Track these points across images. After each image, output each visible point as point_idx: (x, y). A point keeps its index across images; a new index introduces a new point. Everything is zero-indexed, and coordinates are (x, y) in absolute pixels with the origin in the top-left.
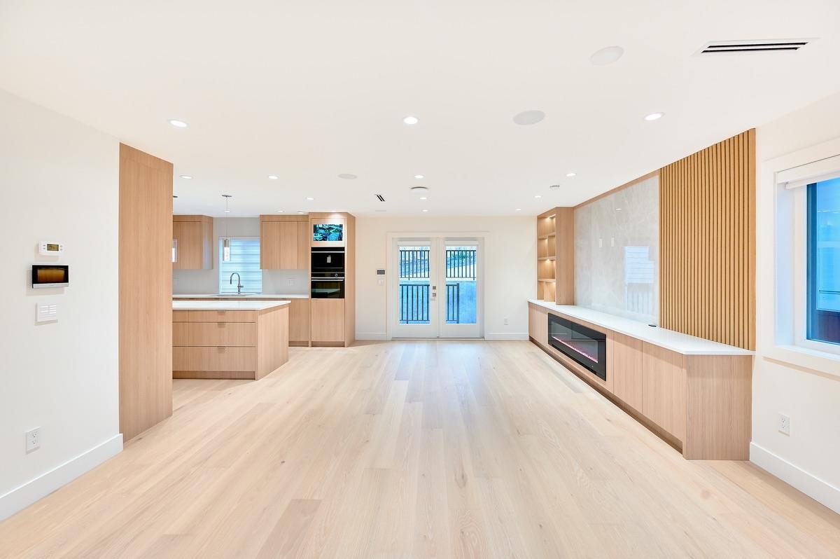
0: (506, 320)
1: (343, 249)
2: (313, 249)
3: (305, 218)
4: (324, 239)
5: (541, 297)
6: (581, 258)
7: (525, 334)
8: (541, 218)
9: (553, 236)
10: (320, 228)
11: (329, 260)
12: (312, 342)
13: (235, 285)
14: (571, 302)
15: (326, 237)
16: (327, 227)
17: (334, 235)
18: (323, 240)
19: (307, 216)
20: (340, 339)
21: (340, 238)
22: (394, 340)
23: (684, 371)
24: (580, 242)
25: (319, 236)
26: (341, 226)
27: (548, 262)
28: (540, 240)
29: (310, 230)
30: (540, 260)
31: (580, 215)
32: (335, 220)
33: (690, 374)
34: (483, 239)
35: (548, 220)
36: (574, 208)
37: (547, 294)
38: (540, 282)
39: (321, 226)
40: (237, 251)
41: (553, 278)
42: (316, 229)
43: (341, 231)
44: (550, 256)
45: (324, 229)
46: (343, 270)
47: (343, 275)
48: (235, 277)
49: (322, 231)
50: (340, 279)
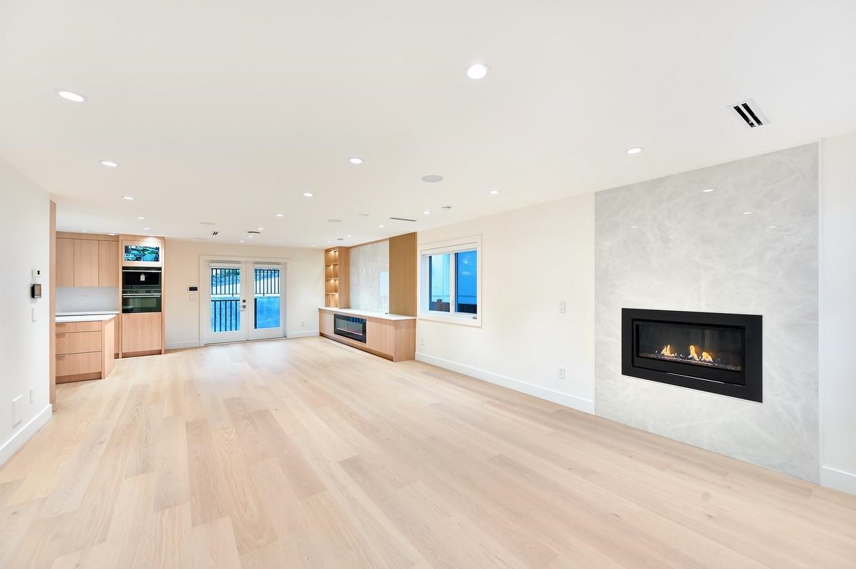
0: (303, 323)
1: (160, 269)
2: (124, 268)
3: (116, 238)
5: (328, 304)
6: (353, 279)
7: (318, 331)
8: (327, 251)
9: (337, 265)
10: (133, 249)
11: (143, 278)
12: (123, 354)
14: (348, 307)
15: (140, 258)
16: (141, 249)
17: (148, 256)
18: (137, 260)
19: (117, 237)
20: (156, 348)
21: (157, 259)
22: (206, 346)
23: (393, 327)
24: (352, 269)
25: (131, 256)
26: (158, 249)
27: (332, 281)
28: (327, 266)
29: (120, 251)
30: (327, 280)
31: (353, 253)
32: (151, 243)
33: (396, 328)
34: (286, 263)
35: (332, 252)
36: (349, 248)
37: (332, 303)
38: (327, 295)
39: (134, 247)
41: (336, 292)
42: (127, 250)
43: (157, 253)
44: (335, 277)
45: (138, 250)
47: (160, 292)
49: (136, 252)
50: (156, 295)
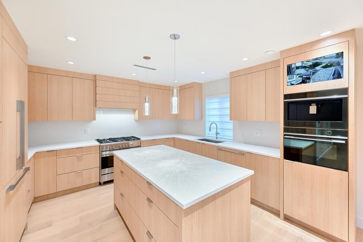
1: (345, 91)
2: (286, 96)
4: (305, 80)
10: (297, 68)
11: (313, 110)
12: (285, 215)
13: (213, 132)
15: (309, 78)
16: (311, 63)
18: (304, 82)
21: (338, 75)
25: (296, 78)
26: (340, 55)
29: (281, 74)
32: (328, 49)
39: (300, 64)
40: (216, 106)
45: (304, 67)
46: (346, 125)
47: (346, 134)
48: (214, 126)
49: (302, 71)
50: (338, 139)
